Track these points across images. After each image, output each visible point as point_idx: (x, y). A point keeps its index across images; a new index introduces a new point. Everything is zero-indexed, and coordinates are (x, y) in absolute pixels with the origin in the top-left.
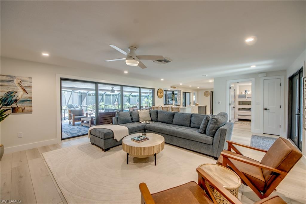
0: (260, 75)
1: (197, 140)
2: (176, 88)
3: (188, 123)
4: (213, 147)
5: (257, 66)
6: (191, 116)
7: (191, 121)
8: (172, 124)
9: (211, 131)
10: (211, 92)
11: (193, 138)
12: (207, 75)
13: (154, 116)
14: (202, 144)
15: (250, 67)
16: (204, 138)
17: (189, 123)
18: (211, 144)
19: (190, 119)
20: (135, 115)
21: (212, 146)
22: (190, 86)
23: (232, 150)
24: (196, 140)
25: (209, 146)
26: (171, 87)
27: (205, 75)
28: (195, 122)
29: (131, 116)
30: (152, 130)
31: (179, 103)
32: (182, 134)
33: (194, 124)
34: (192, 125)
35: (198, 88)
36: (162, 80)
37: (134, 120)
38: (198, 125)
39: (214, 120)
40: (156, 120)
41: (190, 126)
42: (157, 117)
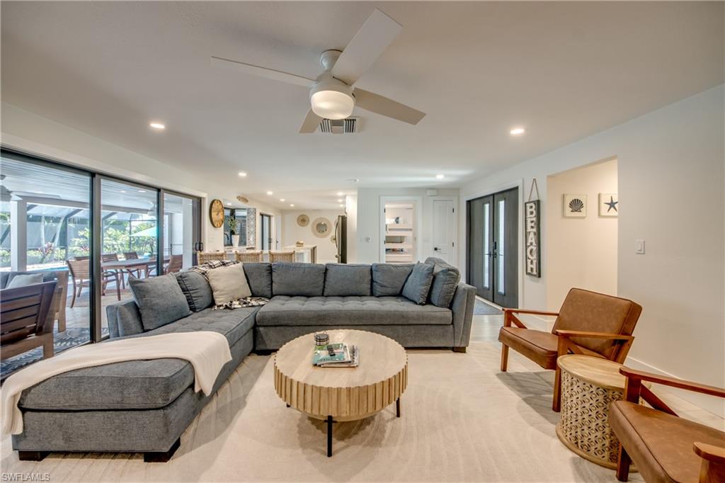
0: (429, 193)
1: (425, 322)
2: (247, 201)
3: (366, 287)
4: (454, 327)
5: (446, 176)
6: (371, 270)
7: (372, 281)
8: (323, 295)
9: (447, 297)
10: (339, 216)
11: (414, 320)
12: (358, 180)
13: (261, 283)
14: (433, 327)
15: (434, 176)
16: (438, 314)
17: (369, 286)
18: (451, 323)
19: (370, 278)
20: (197, 287)
21: (451, 326)
22: (282, 200)
23: (513, 325)
24: (422, 323)
25: (446, 327)
26: (239, 198)
27: (355, 180)
28: (385, 284)
29: (185, 290)
30: (285, 322)
31: (252, 243)
32: (387, 314)
33: (385, 287)
34: (378, 290)
35: (292, 205)
36: (242, 174)
37: (199, 302)
38: (392, 288)
39: (451, 272)
40: (268, 293)
41: (372, 294)
42: (269, 282)
